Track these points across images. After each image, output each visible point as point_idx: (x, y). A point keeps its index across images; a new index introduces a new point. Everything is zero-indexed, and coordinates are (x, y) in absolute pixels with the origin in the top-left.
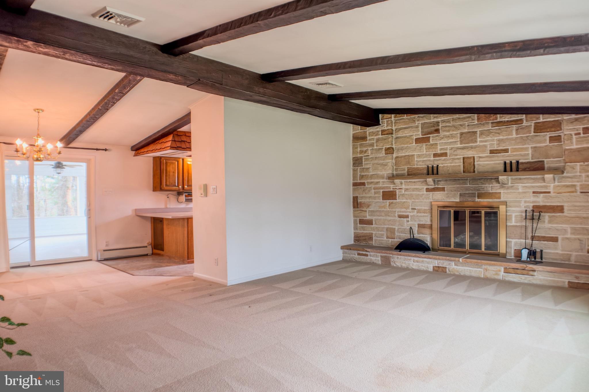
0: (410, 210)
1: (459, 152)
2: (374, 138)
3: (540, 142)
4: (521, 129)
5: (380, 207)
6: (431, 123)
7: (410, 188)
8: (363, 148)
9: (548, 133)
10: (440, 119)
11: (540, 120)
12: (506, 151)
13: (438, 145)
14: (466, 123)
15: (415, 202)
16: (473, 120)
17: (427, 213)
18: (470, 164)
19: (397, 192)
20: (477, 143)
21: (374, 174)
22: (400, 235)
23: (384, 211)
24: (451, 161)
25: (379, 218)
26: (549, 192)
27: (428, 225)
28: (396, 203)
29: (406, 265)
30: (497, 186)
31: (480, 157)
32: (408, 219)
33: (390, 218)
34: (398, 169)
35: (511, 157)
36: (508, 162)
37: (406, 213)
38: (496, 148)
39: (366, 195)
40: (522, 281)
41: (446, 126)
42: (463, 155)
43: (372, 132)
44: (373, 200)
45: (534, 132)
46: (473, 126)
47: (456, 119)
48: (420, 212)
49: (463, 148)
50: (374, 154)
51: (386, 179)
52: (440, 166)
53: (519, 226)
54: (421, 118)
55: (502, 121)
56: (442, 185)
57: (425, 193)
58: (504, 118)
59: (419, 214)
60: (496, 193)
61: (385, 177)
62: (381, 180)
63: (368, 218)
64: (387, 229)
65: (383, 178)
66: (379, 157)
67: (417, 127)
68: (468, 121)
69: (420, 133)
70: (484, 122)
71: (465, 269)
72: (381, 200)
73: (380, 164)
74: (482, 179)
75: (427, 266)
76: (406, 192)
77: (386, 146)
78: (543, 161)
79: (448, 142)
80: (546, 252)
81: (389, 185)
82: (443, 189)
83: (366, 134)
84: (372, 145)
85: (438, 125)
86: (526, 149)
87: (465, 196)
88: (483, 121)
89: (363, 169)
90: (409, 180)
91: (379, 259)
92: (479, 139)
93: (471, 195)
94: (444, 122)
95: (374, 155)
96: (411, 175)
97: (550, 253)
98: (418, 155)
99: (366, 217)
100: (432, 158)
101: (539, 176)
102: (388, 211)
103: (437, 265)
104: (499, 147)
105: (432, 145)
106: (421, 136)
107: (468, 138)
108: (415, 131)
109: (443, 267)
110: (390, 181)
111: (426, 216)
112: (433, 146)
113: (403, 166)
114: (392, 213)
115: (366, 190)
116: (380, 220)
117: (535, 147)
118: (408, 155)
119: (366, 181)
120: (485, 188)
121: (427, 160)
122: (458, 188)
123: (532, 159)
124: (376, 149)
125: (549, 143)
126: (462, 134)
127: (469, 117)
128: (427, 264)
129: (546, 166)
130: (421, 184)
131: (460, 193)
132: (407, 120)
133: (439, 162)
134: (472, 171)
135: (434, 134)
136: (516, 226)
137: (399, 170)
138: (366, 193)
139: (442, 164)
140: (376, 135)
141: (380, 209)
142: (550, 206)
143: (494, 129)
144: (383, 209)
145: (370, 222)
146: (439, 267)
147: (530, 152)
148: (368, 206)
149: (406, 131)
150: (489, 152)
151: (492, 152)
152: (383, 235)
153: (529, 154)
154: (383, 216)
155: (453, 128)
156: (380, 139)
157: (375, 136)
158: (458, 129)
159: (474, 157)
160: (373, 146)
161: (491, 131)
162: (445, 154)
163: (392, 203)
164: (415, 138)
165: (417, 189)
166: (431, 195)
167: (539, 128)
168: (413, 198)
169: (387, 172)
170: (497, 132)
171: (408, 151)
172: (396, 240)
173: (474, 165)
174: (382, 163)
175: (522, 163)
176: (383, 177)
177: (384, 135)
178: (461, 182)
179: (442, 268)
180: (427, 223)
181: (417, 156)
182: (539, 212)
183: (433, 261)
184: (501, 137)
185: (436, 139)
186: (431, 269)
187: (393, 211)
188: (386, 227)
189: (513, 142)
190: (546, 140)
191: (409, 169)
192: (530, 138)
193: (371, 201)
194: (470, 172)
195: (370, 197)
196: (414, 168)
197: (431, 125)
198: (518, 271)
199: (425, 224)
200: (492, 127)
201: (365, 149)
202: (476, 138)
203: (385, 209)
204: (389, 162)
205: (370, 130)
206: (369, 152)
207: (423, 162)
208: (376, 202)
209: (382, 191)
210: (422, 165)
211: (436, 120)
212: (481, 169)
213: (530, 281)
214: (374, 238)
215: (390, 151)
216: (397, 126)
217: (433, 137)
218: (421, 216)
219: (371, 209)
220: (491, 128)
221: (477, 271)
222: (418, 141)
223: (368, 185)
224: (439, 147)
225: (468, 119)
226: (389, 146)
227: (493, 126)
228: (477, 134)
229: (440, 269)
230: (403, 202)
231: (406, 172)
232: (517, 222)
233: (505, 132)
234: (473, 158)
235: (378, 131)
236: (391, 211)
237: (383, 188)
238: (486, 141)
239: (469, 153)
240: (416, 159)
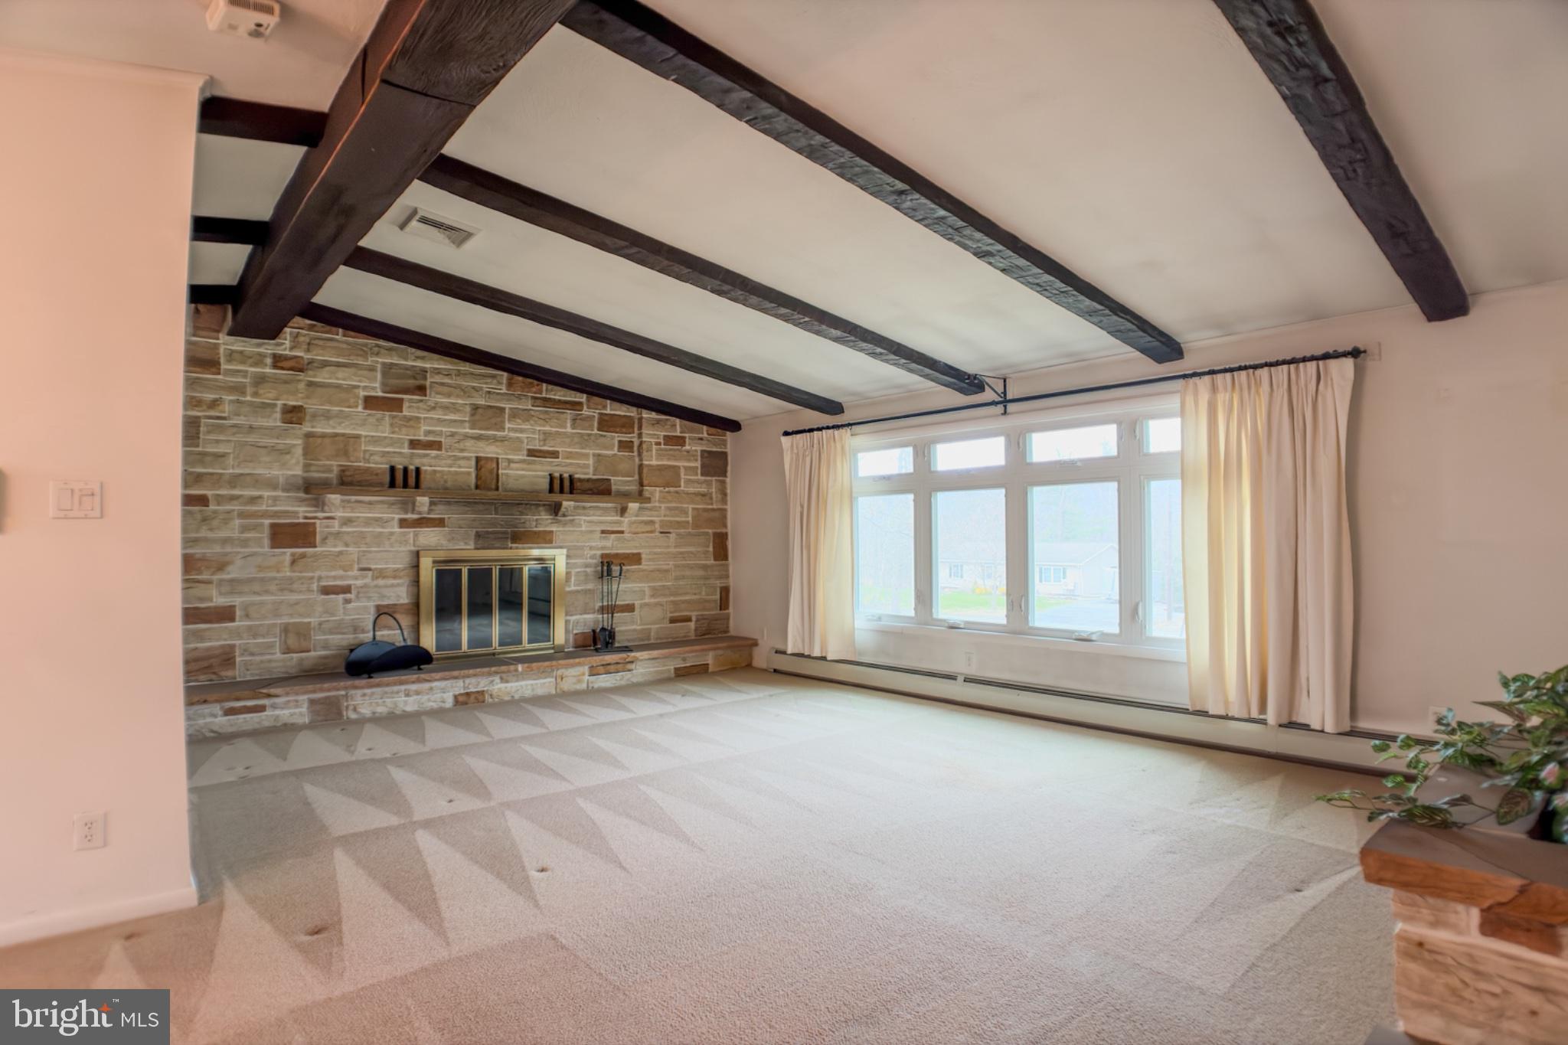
0: (355, 572)
1: (469, 443)
2: (247, 372)
3: (606, 448)
4: (580, 419)
5: (261, 568)
6: (407, 369)
7: (358, 517)
8: (201, 392)
9: (616, 435)
10: (431, 364)
11: (607, 410)
12: (554, 454)
13: (422, 421)
14: (485, 386)
15: (370, 552)
16: (500, 383)
17: (400, 578)
18: (491, 472)
19: (318, 526)
20: (504, 431)
21: (242, 475)
22: (326, 640)
23: (275, 579)
24: (449, 462)
25: (258, 598)
26: (622, 532)
27: (402, 605)
28: (314, 555)
29: (386, 706)
30: (547, 519)
31: (510, 461)
32: (348, 596)
33: (295, 597)
34: (310, 465)
35: (562, 467)
36: (557, 475)
37: (344, 580)
38: (538, 448)
39: (210, 535)
40: (618, 683)
41: (442, 384)
42: (476, 452)
43: (241, 352)
44: (239, 550)
45: (598, 430)
46: (499, 397)
47: (465, 374)
48: (384, 577)
49: (479, 438)
50: (245, 416)
51: (284, 490)
52: (426, 471)
53: (582, 590)
54: (386, 351)
55: (550, 399)
56: (438, 512)
57: (397, 530)
58: (555, 395)
59: (381, 582)
60: (545, 532)
61: (280, 486)
62: (266, 494)
63: (219, 600)
64: (286, 629)
65: (275, 487)
66: (261, 428)
67: (372, 369)
68: (491, 383)
69: (377, 385)
70: (519, 393)
71: (522, 686)
72: (267, 549)
73: (265, 447)
74: (522, 504)
75: (442, 697)
76: (344, 527)
77: (288, 400)
78: (610, 480)
79: (445, 420)
80: (620, 631)
81: (293, 506)
82: (441, 523)
83: (218, 354)
84: (239, 389)
85: (425, 378)
86: (586, 456)
87: (488, 538)
88: (518, 390)
89: (204, 454)
90: (354, 498)
91: (304, 709)
92: (507, 425)
93: (500, 536)
94: (439, 373)
95: (242, 418)
96: (351, 484)
97: (626, 631)
98: (372, 436)
99: (211, 600)
100: (406, 450)
101: (610, 505)
102: (290, 578)
103: (462, 691)
104: (544, 445)
105: (409, 419)
106: (380, 394)
107: (490, 418)
108: (365, 377)
109: (478, 692)
110: (297, 498)
111: (398, 585)
112: (411, 423)
113: (328, 460)
114: (302, 583)
115: (214, 518)
116: (262, 603)
117: (599, 455)
118: (343, 435)
119: (209, 493)
120: (527, 523)
121: (395, 452)
122: (474, 520)
123: (594, 475)
124: (251, 404)
125: (619, 451)
126: (476, 408)
127: (494, 377)
128: (441, 692)
129: (614, 488)
130: (388, 508)
131: (477, 532)
132: (345, 346)
133: (425, 460)
134: (493, 487)
135: (413, 394)
136: (578, 592)
137: (313, 468)
138: (211, 530)
139: (431, 466)
140: (256, 364)
141: (261, 575)
142: (624, 554)
143: (537, 411)
144: (274, 574)
145: (226, 614)
146: (468, 694)
147: (591, 462)
148: (221, 567)
149: (342, 373)
150: (525, 452)
151: (532, 453)
152: (271, 646)
153: (589, 464)
154: (272, 594)
155: (458, 391)
156: (268, 377)
157: (251, 366)
158: (469, 397)
159: (498, 459)
160: (244, 393)
161: (532, 413)
162: (436, 445)
163: (303, 556)
164: (362, 393)
165: (377, 520)
166: (412, 535)
167: (607, 424)
168: (366, 544)
169: (285, 472)
170: (541, 416)
171: (343, 422)
172: (312, 654)
173: (498, 475)
174: (272, 445)
175: (580, 480)
176: (272, 484)
177: (282, 368)
178: (481, 507)
179: (477, 695)
180: (402, 601)
181: (367, 439)
182: (620, 565)
183: (454, 685)
184: (547, 428)
185: (418, 408)
186: (449, 703)
187: (303, 577)
188: (279, 622)
189: (568, 440)
190: (614, 445)
191: (343, 471)
192: (593, 438)
193: (230, 553)
194: (489, 489)
195: (225, 541)
196: (358, 469)
197: (408, 372)
198: (612, 668)
199: (395, 605)
200: (533, 406)
201: (210, 396)
202: (504, 422)
203: (278, 571)
204: (294, 445)
205: (232, 344)
206: (226, 409)
207: (382, 456)
208: (248, 556)
209: (267, 522)
210: (381, 464)
211: (419, 364)
212: (512, 484)
213: (628, 680)
214: (238, 659)
215: (294, 415)
216: (314, 352)
217: (411, 401)
218: (386, 586)
219: (232, 572)
220: (530, 407)
221: (544, 683)
222: (370, 402)
223: (219, 504)
224: (424, 428)
225: (489, 380)
226: (297, 401)
227: (535, 404)
228: (505, 412)
229: (472, 697)
230: (336, 552)
231: (333, 475)
232: (578, 585)
233: (555, 421)
234: (495, 460)
235: (262, 356)
236: (300, 578)
237: (276, 514)
238: (522, 431)
239: (490, 451)
240: (365, 446)
